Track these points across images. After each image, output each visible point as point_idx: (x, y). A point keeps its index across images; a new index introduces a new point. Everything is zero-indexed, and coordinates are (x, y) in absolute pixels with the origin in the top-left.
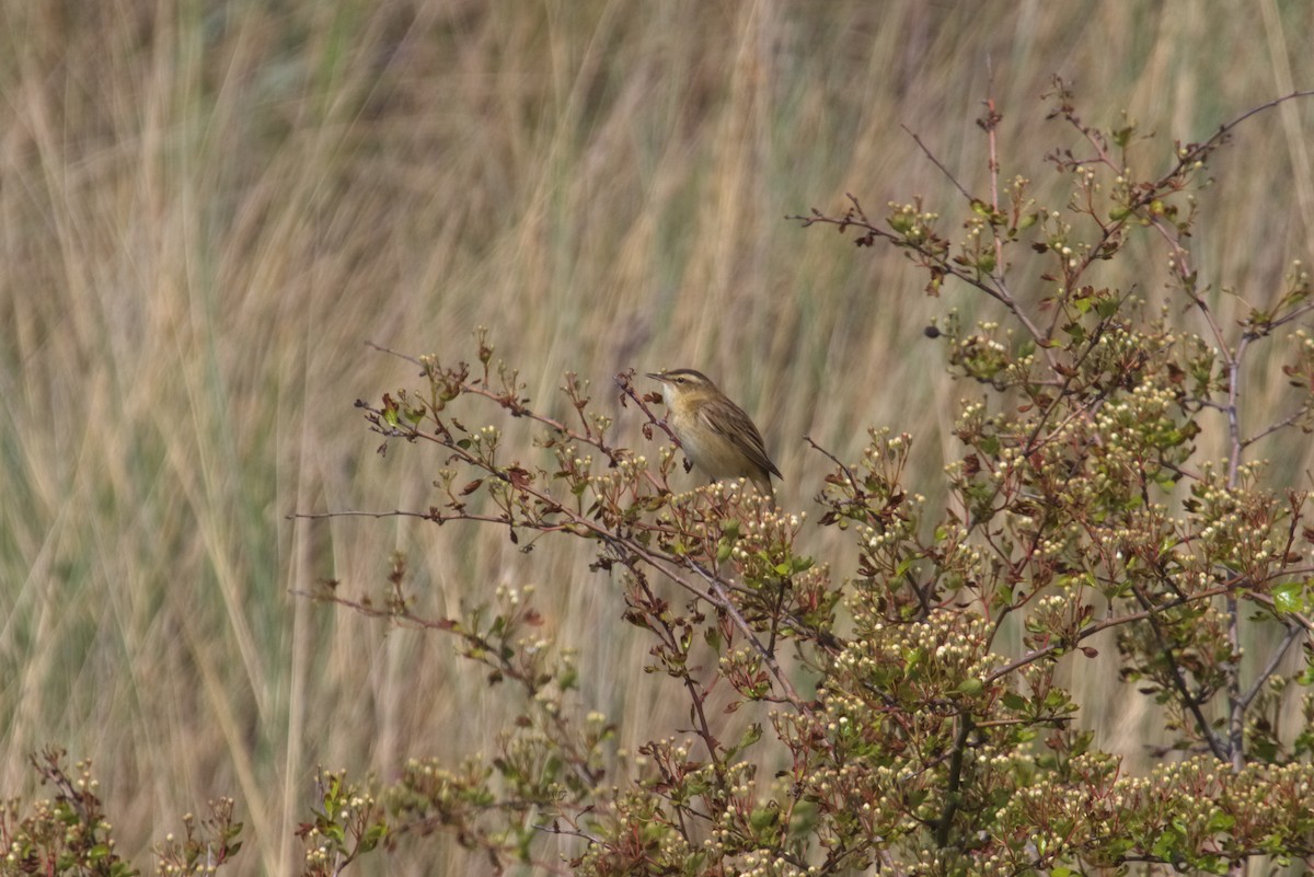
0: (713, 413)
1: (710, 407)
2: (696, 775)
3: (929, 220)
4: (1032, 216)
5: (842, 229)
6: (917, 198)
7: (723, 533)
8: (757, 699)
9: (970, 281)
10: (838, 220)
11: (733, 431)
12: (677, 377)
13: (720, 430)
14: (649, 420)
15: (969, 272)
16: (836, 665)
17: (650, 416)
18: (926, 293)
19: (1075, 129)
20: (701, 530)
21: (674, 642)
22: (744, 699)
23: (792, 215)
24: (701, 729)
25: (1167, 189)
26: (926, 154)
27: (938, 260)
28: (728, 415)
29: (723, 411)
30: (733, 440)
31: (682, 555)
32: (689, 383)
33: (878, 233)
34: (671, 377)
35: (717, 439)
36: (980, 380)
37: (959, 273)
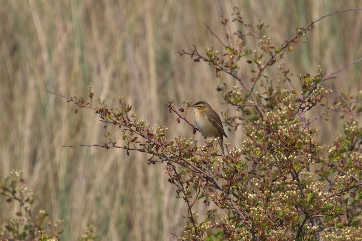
0: (209, 116)
1: (208, 113)
2: (189, 231)
3: (217, 54)
4: (245, 52)
5: (192, 57)
6: (211, 46)
7: (212, 155)
8: (223, 208)
9: (228, 73)
10: (190, 54)
11: (215, 122)
12: (197, 106)
13: (210, 121)
14: (179, 117)
15: (228, 70)
16: (248, 197)
17: (180, 116)
18: (216, 77)
19: (242, 25)
20: (206, 153)
21: (183, 189)
22: (219, 208)
23: (177, 52)
24: (190, 216)
25: (293, 43)
26: (211, 32)
27: (219, 66)
28: (213, 116)
29: (212, 115)
30: (214, 125)
31: (198, 162)
32: (201, 107)
33: (201, 57)
34: (195, 106)
35: (210, 124)
36: (233, 104)
37: (225, 70)
